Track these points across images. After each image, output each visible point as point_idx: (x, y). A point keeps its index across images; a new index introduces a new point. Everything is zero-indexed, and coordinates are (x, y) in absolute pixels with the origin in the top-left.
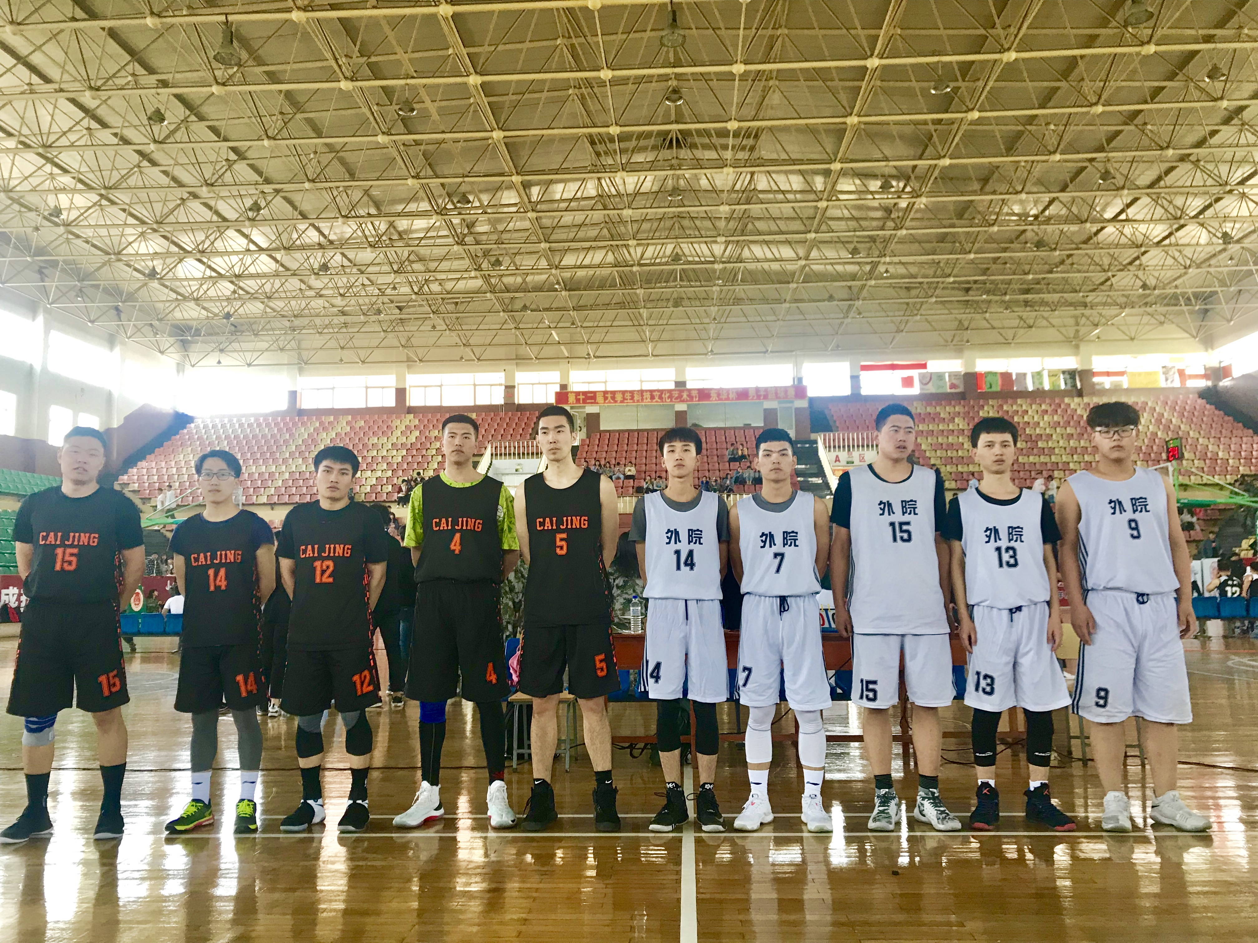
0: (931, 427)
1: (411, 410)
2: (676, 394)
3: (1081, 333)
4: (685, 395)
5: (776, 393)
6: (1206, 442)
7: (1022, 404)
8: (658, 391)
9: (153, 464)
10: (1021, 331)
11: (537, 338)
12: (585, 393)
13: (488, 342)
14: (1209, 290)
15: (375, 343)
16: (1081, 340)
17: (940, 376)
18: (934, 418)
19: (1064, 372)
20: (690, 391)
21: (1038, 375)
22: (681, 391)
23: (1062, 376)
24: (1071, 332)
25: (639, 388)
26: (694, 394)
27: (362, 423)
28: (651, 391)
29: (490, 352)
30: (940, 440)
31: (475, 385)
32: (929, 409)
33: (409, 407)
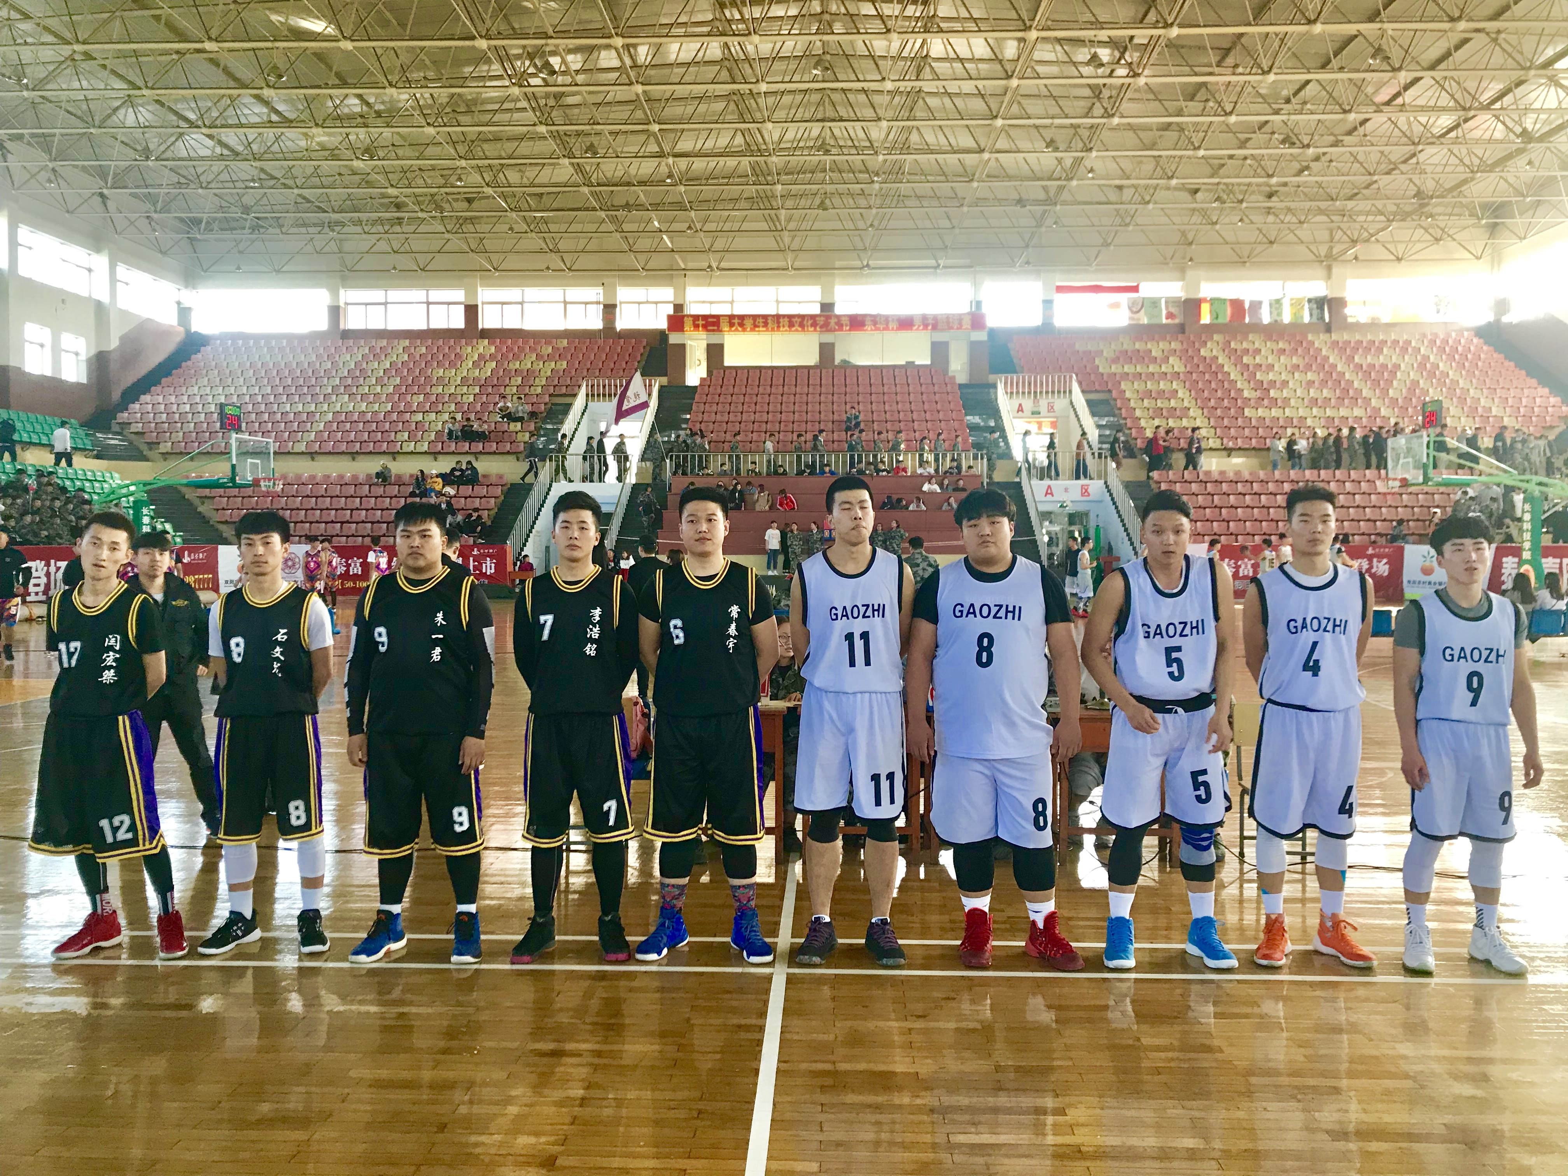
0: (1139, 369)
1: (486, 334)
2: (821, 321)
3: (1335, 251)
4: (833, 321)
5: (948, 323)
6: (1478, 394)
7: (1256, 341)
8: (799, 316)
9: (160, 399)
10: (1260, 248)
11: (644, 243)
12: (705, 317)
13: (580, 248)
14: (1500, 199)
15: (436, 245)
16: (1335, 259)
17: (1154, 303)
18: (1144, 357)
19: (1310, 301)
20: (838, 317)
21: (1276, 304)
22: (828, 318)
23: (1307, 306)
24: (1323, 250)
25: (774, 312)
26: (845, 321)
27: (424, 350)
28: (790, 317)
29: (584, 261)
30: (1149, 386)
31: (565, 303)
32: (1137, 346)
33: (483, 330)
